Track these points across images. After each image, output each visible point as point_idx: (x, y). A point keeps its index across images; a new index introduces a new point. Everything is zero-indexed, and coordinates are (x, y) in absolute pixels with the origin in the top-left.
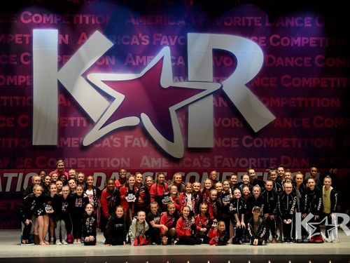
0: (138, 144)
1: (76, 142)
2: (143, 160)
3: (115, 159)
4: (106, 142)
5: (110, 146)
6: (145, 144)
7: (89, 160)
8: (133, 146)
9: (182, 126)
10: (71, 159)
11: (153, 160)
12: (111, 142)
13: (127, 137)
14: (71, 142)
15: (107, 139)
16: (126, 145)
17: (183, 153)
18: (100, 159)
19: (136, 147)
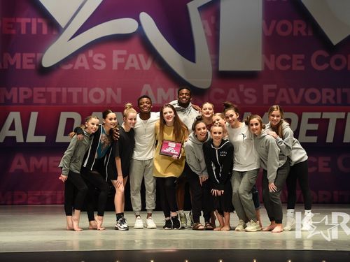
0: (136, 65)
1: (31, 61)
2: (144, 91)
3: (97, 90)
4: (82, 61)
5: (87, 67)
6: (148, 65)
7: (53, 90)
8: (127, 68)
9: (210, 34)
10: (22, 89)
12: (90, 61)
13: (116, 53)
14: (22, 61)
15: (83, 57)
16: (115, 67)
17: (210, 80)
18: (70, 90)
19: (132, 69)
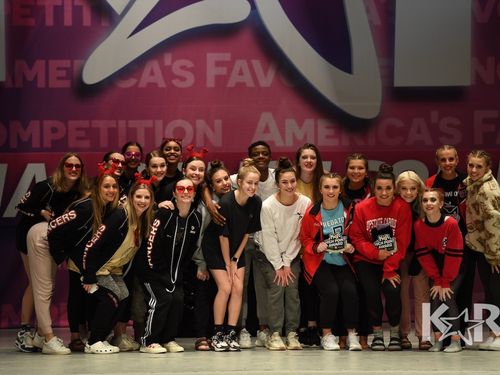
0: (247, 79)
1: (63, 73)
2: (261, 125)
3: (179, 123)
4: (152, 73)
5: (162, 84)
6: (268, 78)
7: (102, 125)
8: (231, 83)
9: (378, 22)
10: (48, 124)
11: (291, 125)
12: (167, 73)
13: (212, 57)
14: (48, 74)
15: (154, 65)
16: (210, 83)
17: (378, 104)
18: (132, 124)
19: (241, 86)
